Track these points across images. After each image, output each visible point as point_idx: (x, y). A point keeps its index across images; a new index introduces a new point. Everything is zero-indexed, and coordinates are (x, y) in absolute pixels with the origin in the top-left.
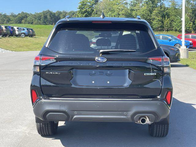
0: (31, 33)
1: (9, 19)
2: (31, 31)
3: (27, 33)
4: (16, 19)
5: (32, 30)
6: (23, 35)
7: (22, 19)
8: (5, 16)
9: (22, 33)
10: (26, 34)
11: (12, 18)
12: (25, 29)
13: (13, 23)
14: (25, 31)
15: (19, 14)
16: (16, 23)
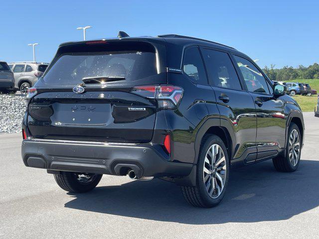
0: (305, 90)
1: (297, 74)
2: (305, 87)
3: (299, 90)
4: (305, 73)
5: (306, 85)
6: (293, 93)
7: (314, 73)
8: (291, 70)
9: (291, 90)
10: (297, 92)
11: (300, 73)
12: (296, 84)
13: (302, 79)
14: (296, 87)
15: (310, 66)
16: (306, 79)
